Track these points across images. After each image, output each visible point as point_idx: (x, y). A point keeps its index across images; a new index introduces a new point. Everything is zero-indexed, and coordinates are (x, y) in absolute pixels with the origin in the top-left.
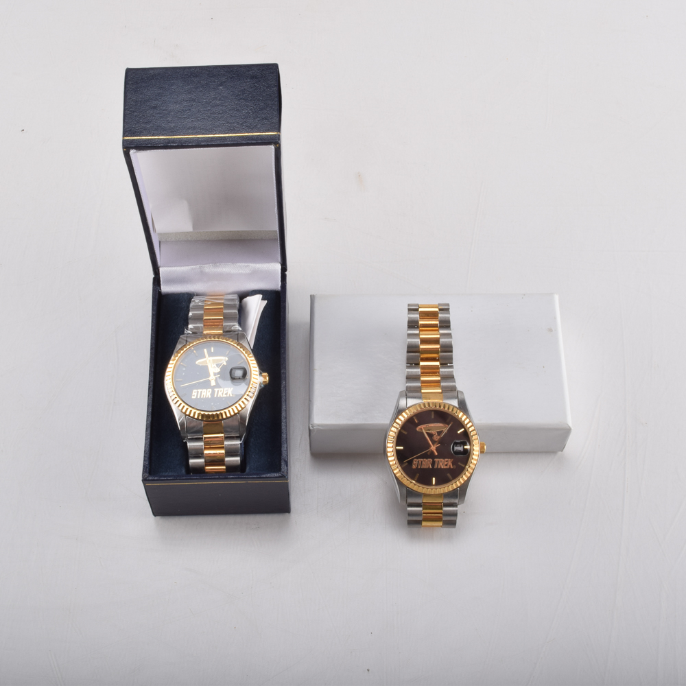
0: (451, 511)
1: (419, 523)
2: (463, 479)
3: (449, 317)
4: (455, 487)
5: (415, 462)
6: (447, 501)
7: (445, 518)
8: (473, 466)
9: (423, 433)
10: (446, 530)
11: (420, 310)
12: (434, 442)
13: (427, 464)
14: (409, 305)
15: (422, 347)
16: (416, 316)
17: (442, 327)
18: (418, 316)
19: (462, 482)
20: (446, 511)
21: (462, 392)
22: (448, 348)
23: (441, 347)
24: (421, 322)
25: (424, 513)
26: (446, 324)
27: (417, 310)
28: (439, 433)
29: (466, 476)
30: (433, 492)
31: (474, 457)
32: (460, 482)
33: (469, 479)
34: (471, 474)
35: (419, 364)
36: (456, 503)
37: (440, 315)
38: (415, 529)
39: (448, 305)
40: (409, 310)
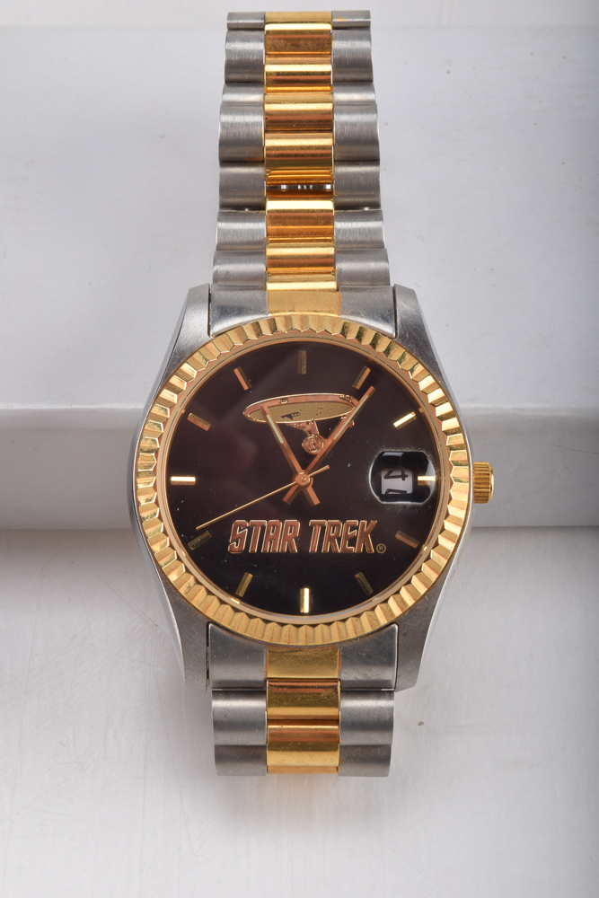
0: (369, 711)
1: (254, 755)
2: (413, 592)
3: (369, 52)
4: (383, 621)
5: (240, 529)
6: (353, 675)
7: (348, 739)
8: (450, 546)
9: (267, 427)
10: (356, 785)
11: (268, 27)
12: (305, 459)
13: (281, 536)
14: (231, 16)
15: (271, 142)
16: (255, 46)
17: (342, 83)
18: (261, 46)
19: (410, 602)
20: (351, 711)
21: (411, 294)
22: (363, 150)
23: (339, 142)
24: (269, 68)
25: (272, 721)
26: (357, 73)
27: (260, 28)
28: (326, 428)
29: (424, 580)
30: (302, 638)
31: (451, 509)
32: (401, 603)
33: (434, 590)
34: (442, 574)
35: (262, 207)
36: (386, 684)
37: (336, 45)
38: (246, 781)
39: (367, 14)
40: (232, 28)
